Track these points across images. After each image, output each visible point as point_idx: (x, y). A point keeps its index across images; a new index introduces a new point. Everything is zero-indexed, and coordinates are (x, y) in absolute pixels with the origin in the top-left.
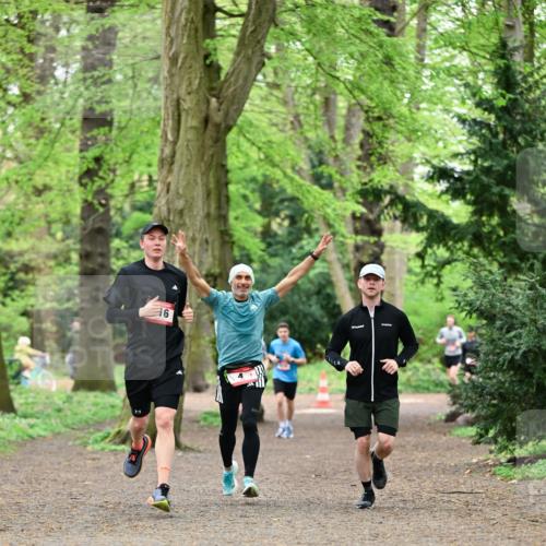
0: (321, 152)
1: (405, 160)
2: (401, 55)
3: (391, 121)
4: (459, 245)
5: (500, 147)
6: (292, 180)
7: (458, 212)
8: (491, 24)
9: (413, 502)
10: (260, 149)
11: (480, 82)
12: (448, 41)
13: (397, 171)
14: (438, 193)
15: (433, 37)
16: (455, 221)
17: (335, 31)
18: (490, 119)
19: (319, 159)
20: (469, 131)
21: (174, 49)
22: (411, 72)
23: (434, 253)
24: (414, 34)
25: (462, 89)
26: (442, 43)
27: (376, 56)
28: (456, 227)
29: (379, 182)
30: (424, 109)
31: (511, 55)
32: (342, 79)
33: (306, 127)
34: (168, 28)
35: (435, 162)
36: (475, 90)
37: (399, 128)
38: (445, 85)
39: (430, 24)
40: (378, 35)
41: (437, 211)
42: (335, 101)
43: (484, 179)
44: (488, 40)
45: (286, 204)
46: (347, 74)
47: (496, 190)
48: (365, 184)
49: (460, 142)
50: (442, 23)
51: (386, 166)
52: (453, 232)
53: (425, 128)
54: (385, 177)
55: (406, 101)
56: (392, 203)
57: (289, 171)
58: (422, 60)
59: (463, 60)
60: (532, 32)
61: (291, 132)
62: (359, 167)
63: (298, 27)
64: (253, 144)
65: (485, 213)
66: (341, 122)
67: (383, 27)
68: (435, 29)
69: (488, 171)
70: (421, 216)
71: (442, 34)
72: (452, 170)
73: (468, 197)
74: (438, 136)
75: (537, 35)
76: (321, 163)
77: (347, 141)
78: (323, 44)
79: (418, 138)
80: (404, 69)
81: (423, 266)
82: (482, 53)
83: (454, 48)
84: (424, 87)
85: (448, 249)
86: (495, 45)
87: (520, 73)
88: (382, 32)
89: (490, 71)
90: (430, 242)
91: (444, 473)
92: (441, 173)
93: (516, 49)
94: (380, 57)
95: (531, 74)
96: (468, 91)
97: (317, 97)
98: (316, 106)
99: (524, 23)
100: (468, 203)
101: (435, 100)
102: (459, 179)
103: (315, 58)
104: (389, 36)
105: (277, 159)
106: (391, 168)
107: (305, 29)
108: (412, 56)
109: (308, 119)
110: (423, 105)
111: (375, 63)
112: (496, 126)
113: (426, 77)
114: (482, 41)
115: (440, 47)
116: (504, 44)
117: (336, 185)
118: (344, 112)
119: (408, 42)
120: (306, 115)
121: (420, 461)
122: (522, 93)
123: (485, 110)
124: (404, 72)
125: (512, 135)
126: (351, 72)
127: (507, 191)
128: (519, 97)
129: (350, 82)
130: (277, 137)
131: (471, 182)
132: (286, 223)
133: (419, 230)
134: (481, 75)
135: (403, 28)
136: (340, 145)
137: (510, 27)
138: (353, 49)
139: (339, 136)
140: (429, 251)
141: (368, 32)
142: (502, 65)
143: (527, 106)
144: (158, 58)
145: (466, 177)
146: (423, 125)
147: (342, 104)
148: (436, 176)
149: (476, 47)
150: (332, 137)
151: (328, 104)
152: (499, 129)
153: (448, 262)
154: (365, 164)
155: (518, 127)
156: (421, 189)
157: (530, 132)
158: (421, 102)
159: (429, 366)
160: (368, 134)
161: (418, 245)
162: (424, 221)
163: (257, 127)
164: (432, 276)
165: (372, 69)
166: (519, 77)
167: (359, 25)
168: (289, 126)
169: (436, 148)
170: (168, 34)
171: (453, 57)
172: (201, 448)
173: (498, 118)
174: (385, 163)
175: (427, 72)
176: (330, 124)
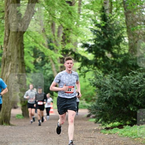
0: (51, 39)
1: (75, 41)
2: (74, 11)
3: (71, 30)
4: (90, 66)
5: (102, 38)
6: (42, 47)
7: (90, 56)
8: (100, 2)
9: (78, 140)
10: (33, 38)
11: (96, 19)
12: (87, 7)
13: (73, 45)
14: (85, 51)
15: (83, 6)
16: (89, 59)
17: (55, 4)
18: (99, 30)
19: (50, 41)
20: (93, 33)
21: (8, 9)
22: (77, 16)
23: (83, 68)
24: (77, 5)
25: (91, 21)
26: (85, 8)
27: (66, 11)
28: (90, 61)
29: (67, 48)
30: (81, 27)
31: (106, 11)
32: (57, 18)
33: (46, 32)
34: (6, 3)
35: (84, 42)
36: (95, 21)
37: (73, 32)
38: (87, 20)
39: (82, 2)
40: (67, 5)
41: (84, 57)
42: (55, 24)
43: (98, 47)
44: (99, 7)
45: (41, 54)
46: (58, 17)
47: (101, 50)
48: (63, 49)
49: (91, 36)
50: (85, 2)
51: (69, 43)
52: (89, 62)
53: (81, 32)
54: (69, 46)
55: (75, 25)
56: (71, 54)
57: (41, 45)
58: (80, 13)
59: (92, 13)
60: (111, 4)
61: (42, 33)
62: (62, 44)
63: (44, 3)
64: (31, 37)
65: (98, 57)
66: (56, 30)
67: (68, 3)
68: (84, 4)
69: (99, 45)
70: (80, 58)
71: (85, 5)
72: (89, 44)
73: (94, 52)
74: (85, 35)
75: (113, 6)
76: (51, 42)
77: (58, 36)
78: (51, 8)
79: (79, 35)
80: (75, 15)
81: (80, 72)
82: (97, 11)
83: (89, 9)
84: (80, 21)
85: (87, 67)
86: (101, 8)
87: (108, 16)
88: (68, 5)
89: (99, 16)
90: (82, 65)
91: (86, 132)
92: (86, 45)
93: (107, 9)
94: (68, 12)
95: (111, 17)
96: (93, 22)
97: (50, 23)
98: (49, 26)
99: (109, 2)
100: (93, 54)
101: (83, 24)
102: (91, 47)
103: (49, 12)
104: (70, 6)
105: (38, 41)
106: (71, 44)
107: (46, 4)
108: (77, 12)
109: (47, 30)
110: (80, 26)
111: (66, 13)
112: (101, 32)
113: (81, 18)
114: (97, 7)
115: (85, 9)
116: (103, 8)
117: (55, 49)
118: (57, 27)
119: (76, 8)
120: (46, 28)
121: (80, 129)
122: (108, 22)
123: (98, 27)
124: (75, 16)
125: (106, 34)
126: (59, 16)
127: (104, 50)
128: (108, 23)
129: (59, 19)
130: (38, 35)
131: (94, 48)
132: (41, 60)
133: (79, 62)
134: (97, 17)
135: (74, 4)
136: (56, 37)
137: (105, 3)
138: (60, 9)
139: (56, 34)
140: (82, 68)
141: (64, 5)
142: (103, 14)
143: (110, 26)
144: (4, 12)
145: (92, 46)
146: (80, 31)
147: (57, 25)
148: (84, 46)
149: (95, 9)
150: (54, 35)
151: (53, 25)
152: (102, 33)
153: (88, 71)
154: (63, 43)
155: (107, 32)
156: (79, 50)
157: (111, 34)
158: (79, 25)
159: (82, 101)
160: (64, 34)
161: (79, 66)
162: (80, 59)
163: (32, 32)
164: (83, 75)
165: (66, 15)
166: (108, 18)
167: (61, 3)
168: (41, 32)
169: (84, 38)
170: (6, 5)
171: (89, 12)
172: (16, 125)
173: (102, 29)
174: (69, 42)
175: (81, 16)
176: (53, 31)
